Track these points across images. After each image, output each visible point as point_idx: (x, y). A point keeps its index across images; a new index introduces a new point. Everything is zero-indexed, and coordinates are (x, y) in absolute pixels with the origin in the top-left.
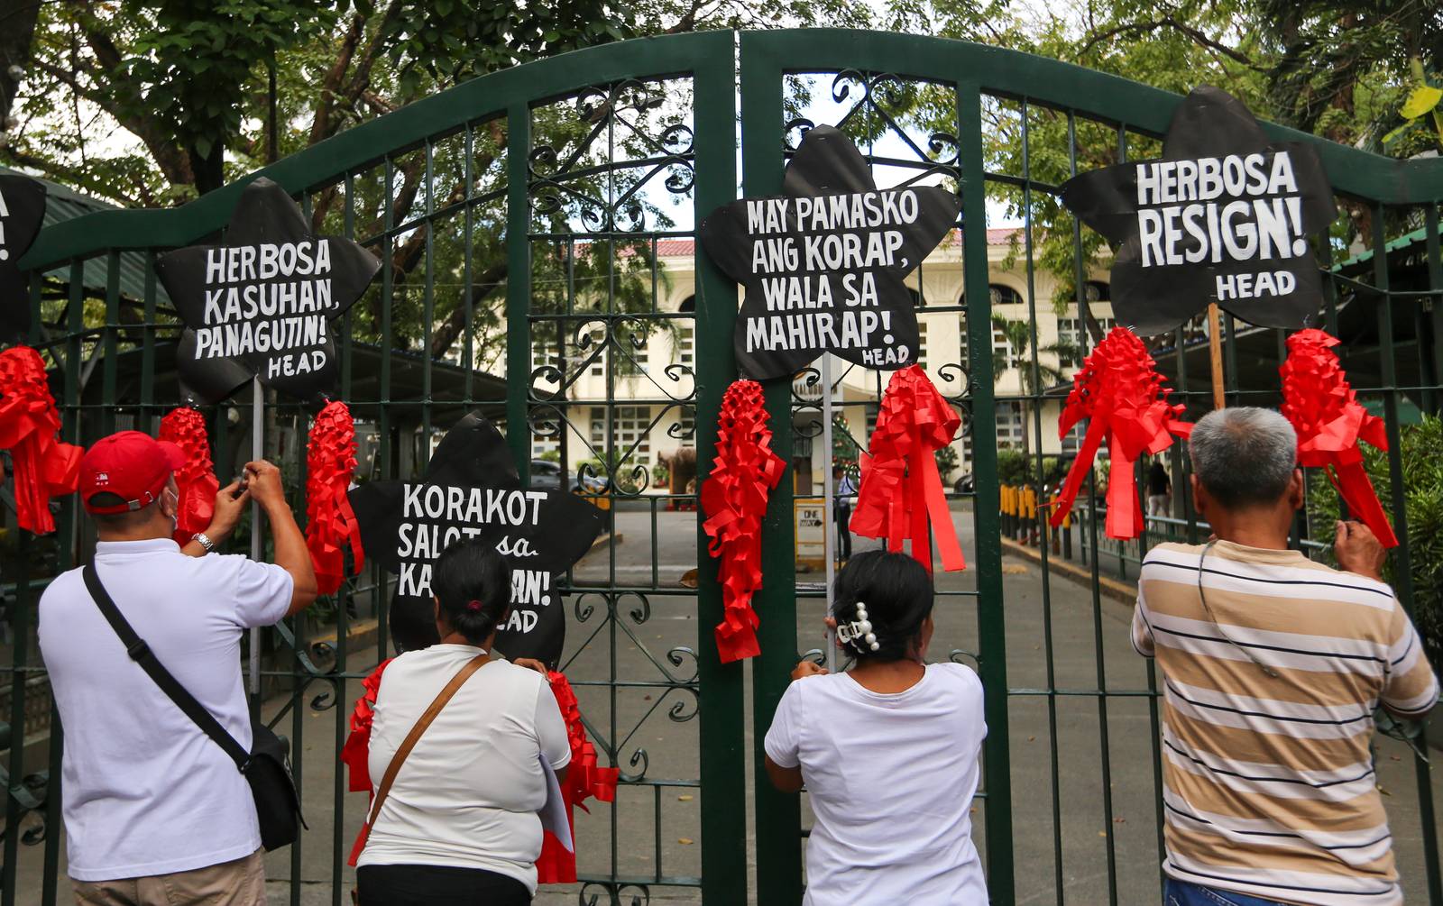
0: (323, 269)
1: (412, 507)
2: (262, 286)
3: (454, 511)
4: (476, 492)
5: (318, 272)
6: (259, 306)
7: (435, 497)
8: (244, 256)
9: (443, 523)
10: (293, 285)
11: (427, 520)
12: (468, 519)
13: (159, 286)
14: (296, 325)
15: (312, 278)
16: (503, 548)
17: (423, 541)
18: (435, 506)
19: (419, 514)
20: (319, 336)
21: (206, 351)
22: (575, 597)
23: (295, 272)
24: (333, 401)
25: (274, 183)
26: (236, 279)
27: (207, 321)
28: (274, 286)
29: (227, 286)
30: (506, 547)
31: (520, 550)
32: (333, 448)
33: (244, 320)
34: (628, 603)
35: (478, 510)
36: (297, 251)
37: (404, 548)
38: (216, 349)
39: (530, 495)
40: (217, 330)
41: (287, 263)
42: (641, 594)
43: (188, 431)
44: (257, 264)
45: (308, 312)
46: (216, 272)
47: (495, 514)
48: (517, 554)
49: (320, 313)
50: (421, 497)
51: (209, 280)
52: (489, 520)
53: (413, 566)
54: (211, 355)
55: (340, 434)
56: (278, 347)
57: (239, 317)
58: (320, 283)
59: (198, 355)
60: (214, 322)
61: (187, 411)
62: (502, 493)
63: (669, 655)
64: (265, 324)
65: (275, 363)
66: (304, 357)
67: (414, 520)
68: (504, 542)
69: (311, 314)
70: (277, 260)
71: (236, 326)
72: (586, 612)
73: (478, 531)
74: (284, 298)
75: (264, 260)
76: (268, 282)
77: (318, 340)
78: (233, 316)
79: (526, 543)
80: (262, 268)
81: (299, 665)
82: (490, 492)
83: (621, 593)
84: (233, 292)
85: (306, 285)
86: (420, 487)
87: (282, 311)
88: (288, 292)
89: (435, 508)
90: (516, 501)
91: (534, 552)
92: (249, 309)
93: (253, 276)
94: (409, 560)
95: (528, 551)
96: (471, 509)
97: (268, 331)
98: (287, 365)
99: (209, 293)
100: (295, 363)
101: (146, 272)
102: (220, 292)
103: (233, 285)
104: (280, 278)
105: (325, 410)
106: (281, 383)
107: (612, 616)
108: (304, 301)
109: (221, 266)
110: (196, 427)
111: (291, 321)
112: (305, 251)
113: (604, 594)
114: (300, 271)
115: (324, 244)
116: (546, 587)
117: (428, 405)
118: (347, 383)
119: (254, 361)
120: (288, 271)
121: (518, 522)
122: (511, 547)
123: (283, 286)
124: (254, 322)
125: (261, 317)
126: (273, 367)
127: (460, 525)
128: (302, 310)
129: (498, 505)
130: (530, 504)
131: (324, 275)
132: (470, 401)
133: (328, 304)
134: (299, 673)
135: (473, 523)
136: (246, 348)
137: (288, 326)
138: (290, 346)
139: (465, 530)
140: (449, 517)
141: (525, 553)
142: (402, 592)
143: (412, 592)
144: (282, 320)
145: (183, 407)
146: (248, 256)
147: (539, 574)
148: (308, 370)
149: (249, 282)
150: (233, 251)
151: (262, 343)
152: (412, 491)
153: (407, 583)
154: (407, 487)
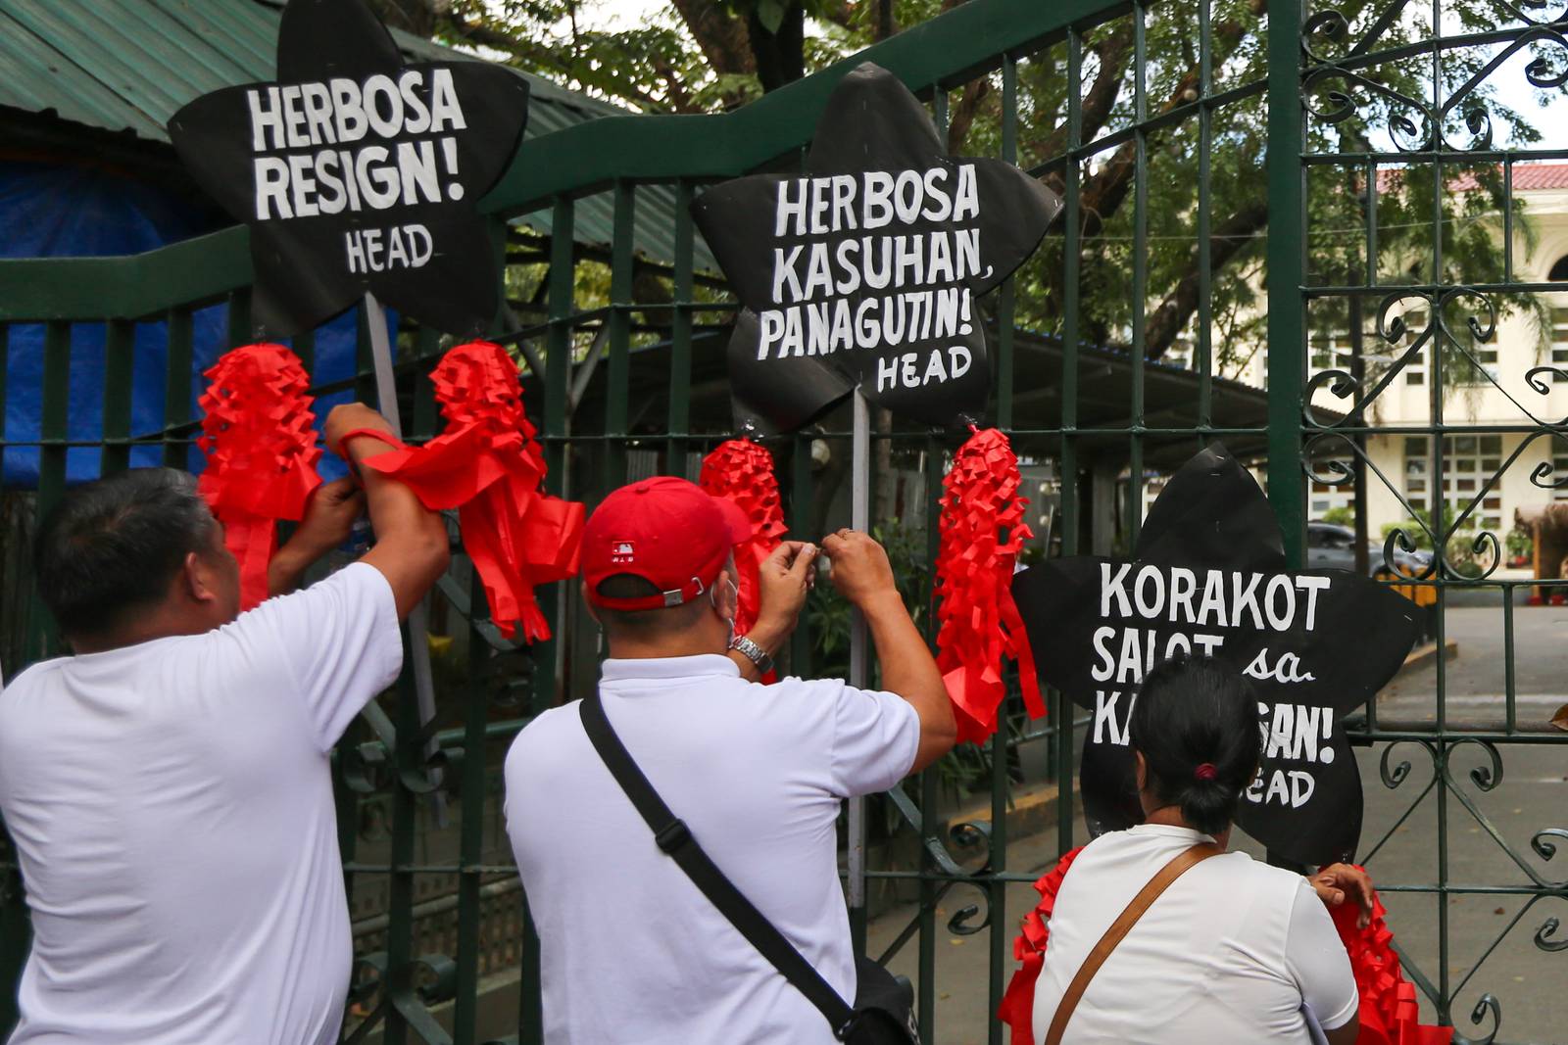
0: (967, 213)
1: (1114, 599)
2: (867, 241)
3: (1181, 606)
4: (1215, 577)
5: (958, 217)
6: (862, 273)
7: (1150, 582)
8: (836, 192)
9: (1164, 627)
10: (918, 239)
11: (1137, 621)
12: (1202, 620)
13: (699, 241)
14: (923, 305)
15: (949, 227)
16: (1258, 669)
17: (1131, 656)
18: (1150, 598)
19: (1126, 611)
20: (960, 322)
21: (775, 346)
22: (1379, 747)
23: (920, 217)
24: (982, 427)
25: (886, 72)
26: (824, 229)
27: (777, 296)
28: (887, 241)
29: (809, 240)
30: (1263, 666)
31: (1286, 671)
32: (989, 507)
33: (838, 295)
34: (1467, 757)
35: (1219, 605)
36: (924, 183)
37: (1102, 667)
38: (792, 342)
39: (1302, 581)
40: (794, 313)
41: (908, 203)
42: (1488, 742)
43: (745, 477)
44: (858, 204)
45: (941, 283)
46: (792, 218)
47: (1246, 612)
48: (1282, 679)
49: (961, 285)
50: (1129, 583)
51: (781, 230)
52: (1236, 622)
53: (1116, 695)
54: (783, 353)
55: (997, 483)
56: (893, 339)
57: (829, 292)
58: (962, 236)
59: (763, 353)
60: (788, 300)
61: (744, 444)
62: (1257, 578)
63: (1535, 843)
64: (871, 303)
65: (888, 365)
66: (936, 356)
67: (1117, 621)
68: (1261, 659)
69: (947, 286)
70: (891, 198)
71: (825, 305)
72: (1398, 772)
73: (1219, 641)
74: (902, 260)
75: (871, 198)
76: (877, 234)
77: (958, 328)
78: (819, 290)
79: (1296, 661)
80: (867, 211)
81: (928, 860)
82: (1237, 577)
83: (1455, 740)
84: (819, 250)
85: (939, 238)
86: (1126, 568)
87: (900, 281)
88: (909, 249)
89: (1150, 601)
90: (1280, 592)
91: (1308, 676)
92: (845, 277)
93: (853, 224)
94: (1110, 686)
95: (1299, 673)
96: (1207, 604)
97: (876, 314)
98: (908, 370)
99: (779, 252)
100: (921, 366)
101: (677, 217)
102: (798, 250)
103: (820, 238)
104: (897, 227)
105: (971, 444)
106: (898, 401)
107: (1441, 778)
108: (936, 264)
109: (800, 208)
110: (758, 470)
111: (915, 298)
112: (937, 182)
113: (1427, 742)
114: (929, 215)
115: (968, 171)
116: (1327, 734)
117: (1139, 435)
118: (1006, 399)
119: (853, 363)
120: (908, 216)
121: (1282, 625)
122: (1271, 667)
123: (901, 240)
124: (854, 301)
125: (865, 291)
126: (885, 373)
127: (1190, 630)
128: (932, 279)
129: (1250, 597)
130: (1302, 596)
131: (967, 222)
132: (1207, 428)
133: (975, 270)
134: (929, 874)
135: (1211, 627)
136: (841, 341)
137: (909, 306)
138: (912, 338)
139: (1198, 638)
140: (1173, 617)
141: (1293, 676)
142: (1098, 739)
143: (1115, 739)
144: (900, 297)
145: (738, 438)
146: (844, 191)
147: (1315, 711)
148: (943, 377)
149: (846, 233)
150: (820, 183)
151: (867, 333)
152: (1114, 573)
153: (1106, 724)
154: (1106, 568)
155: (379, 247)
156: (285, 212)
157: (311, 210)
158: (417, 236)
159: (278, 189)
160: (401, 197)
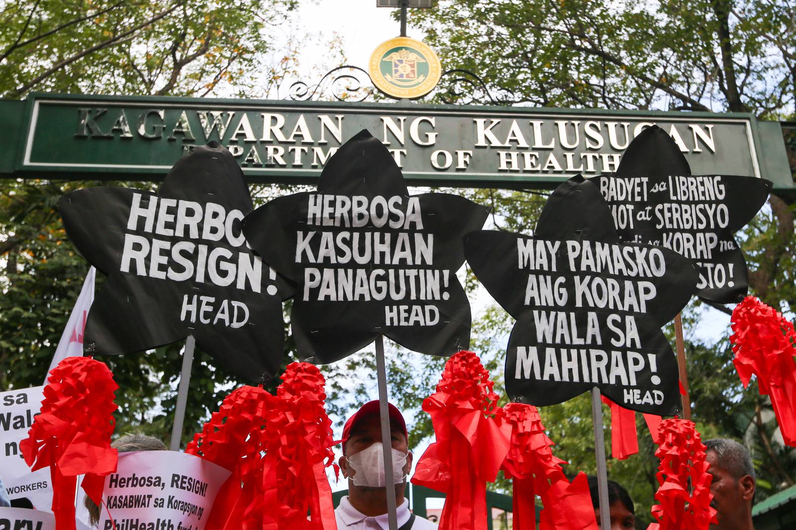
155: (210, 309)
156: (141, 271)
157: (161, 275)
158: (240, 309)
159: (140, 257)
160: (234, 283)
